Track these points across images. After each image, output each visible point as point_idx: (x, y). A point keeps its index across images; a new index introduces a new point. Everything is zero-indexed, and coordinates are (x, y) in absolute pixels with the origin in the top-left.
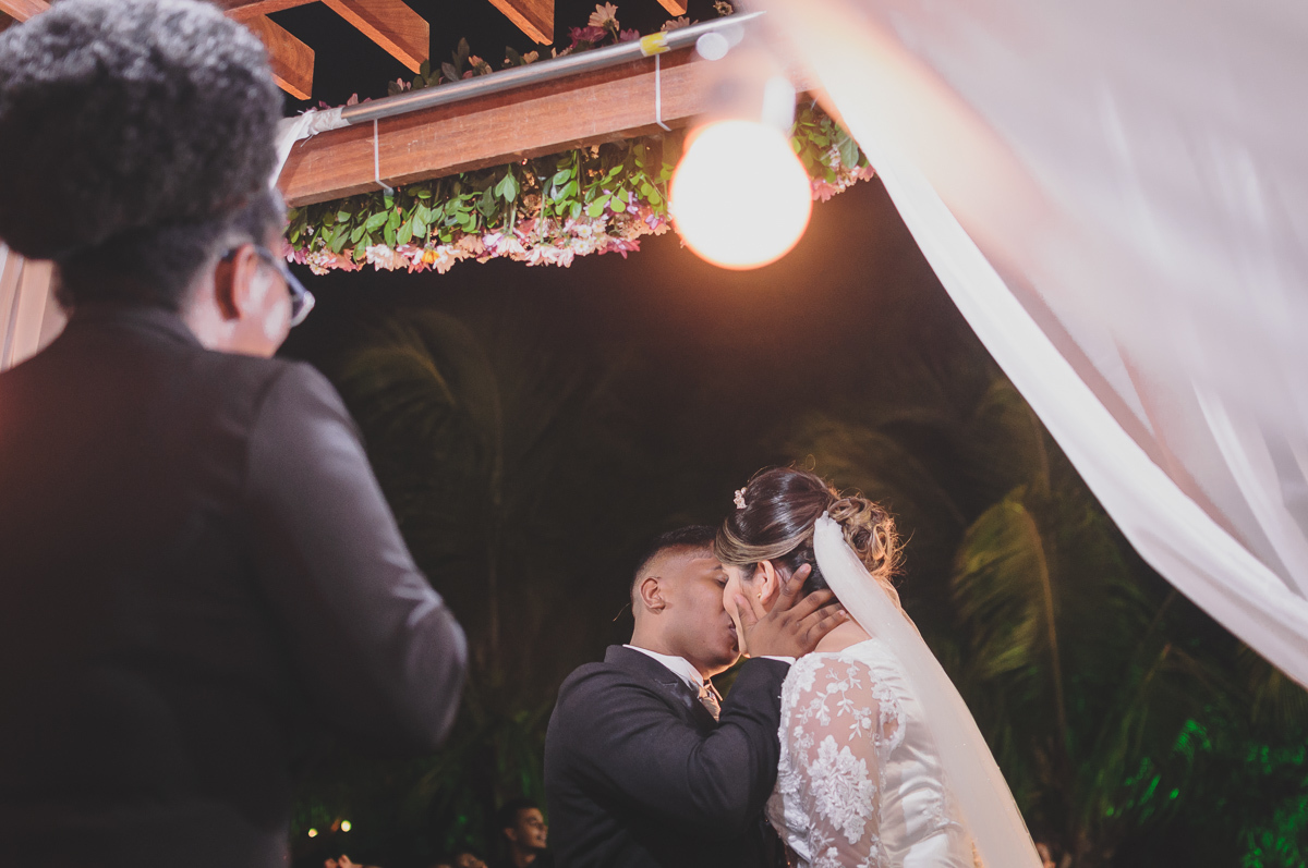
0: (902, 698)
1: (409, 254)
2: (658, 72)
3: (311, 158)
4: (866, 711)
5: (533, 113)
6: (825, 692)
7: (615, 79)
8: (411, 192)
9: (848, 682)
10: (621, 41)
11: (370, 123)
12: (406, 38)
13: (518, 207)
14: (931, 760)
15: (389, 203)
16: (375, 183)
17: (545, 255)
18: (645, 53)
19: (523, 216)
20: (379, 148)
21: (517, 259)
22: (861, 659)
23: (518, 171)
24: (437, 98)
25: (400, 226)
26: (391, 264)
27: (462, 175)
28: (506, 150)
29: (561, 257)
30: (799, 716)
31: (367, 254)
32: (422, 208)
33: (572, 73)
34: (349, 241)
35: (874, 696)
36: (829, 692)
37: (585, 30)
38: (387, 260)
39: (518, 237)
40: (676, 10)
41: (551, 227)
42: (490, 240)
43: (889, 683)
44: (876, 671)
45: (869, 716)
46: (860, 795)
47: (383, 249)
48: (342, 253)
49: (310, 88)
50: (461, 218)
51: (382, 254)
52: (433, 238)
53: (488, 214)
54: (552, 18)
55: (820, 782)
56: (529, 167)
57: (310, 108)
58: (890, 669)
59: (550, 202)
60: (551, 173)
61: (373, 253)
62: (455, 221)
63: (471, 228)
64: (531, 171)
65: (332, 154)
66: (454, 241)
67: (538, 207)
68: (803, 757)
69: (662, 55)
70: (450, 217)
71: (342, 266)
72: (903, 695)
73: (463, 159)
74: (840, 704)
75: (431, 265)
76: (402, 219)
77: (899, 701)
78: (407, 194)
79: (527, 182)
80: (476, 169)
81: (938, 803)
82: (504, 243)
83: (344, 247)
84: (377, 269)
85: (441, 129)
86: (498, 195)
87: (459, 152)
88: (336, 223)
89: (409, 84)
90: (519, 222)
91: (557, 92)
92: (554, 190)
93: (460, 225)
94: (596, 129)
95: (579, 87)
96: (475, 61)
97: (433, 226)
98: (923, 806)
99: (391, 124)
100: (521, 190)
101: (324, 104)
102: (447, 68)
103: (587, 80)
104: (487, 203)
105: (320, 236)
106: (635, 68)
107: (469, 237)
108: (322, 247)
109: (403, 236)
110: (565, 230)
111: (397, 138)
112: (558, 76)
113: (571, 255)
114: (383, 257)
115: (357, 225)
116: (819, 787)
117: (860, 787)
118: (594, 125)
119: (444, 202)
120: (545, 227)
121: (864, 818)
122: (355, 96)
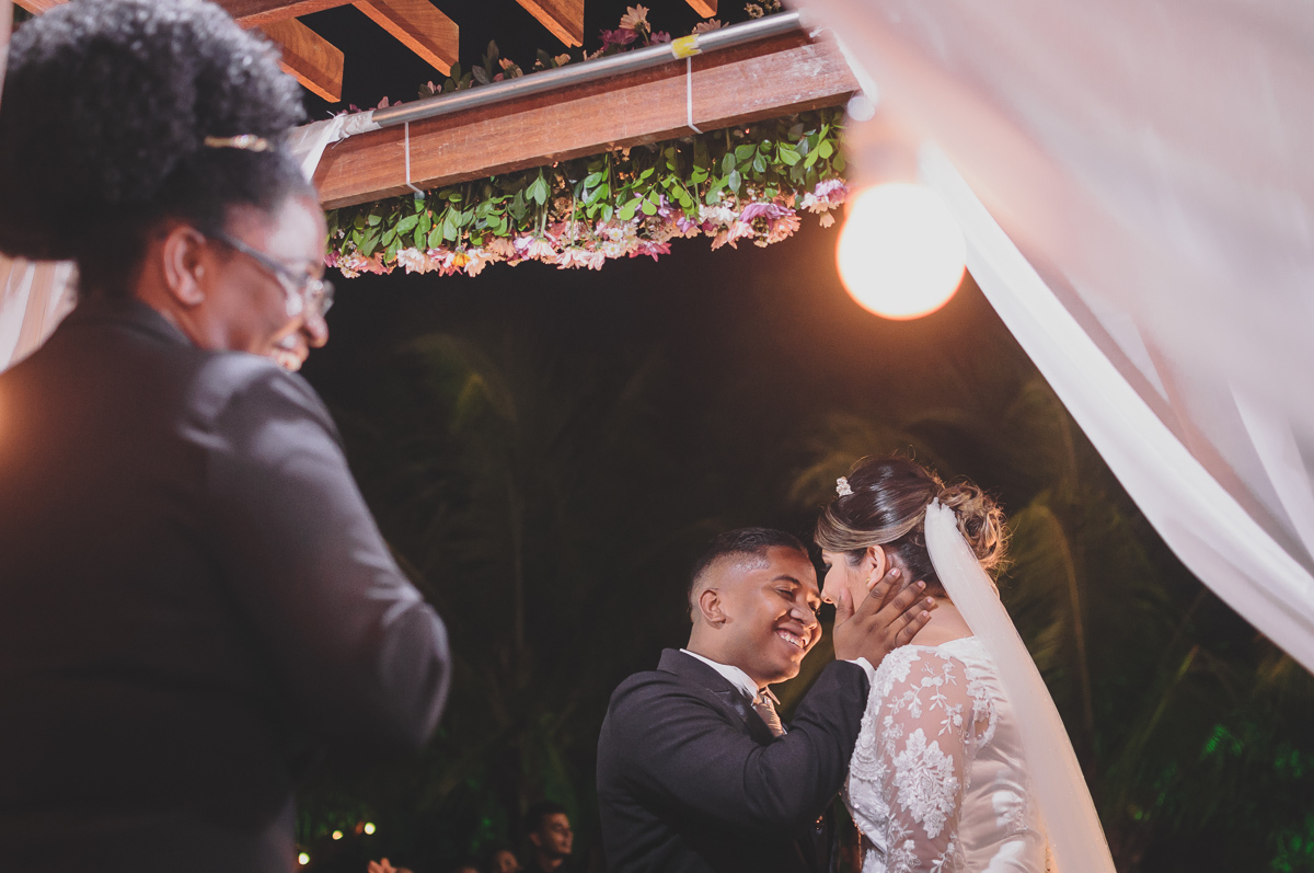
0: (997, 699)
1: (440, 257)
2: (689, 75)
3: (343, 160)
4: (959, 707)
5: (563, 116)
6: (919, 685)
7: (645, 81)
8: (442, 195)
9: (943, 677)
10: (652, 44)
11: (400, 127)
12: (435, 40)
13: (549, 210)
14: (1016, 763)
15: (419, 206)
16: (406, 186)
17: (576, 259)
18: (677, 56)
19: (553, 219)
20: (410, 151)
21: (548, 262)
22: (958, 657)
23: (549, 174)
24: (468, 101)
25: (431, 229)
26: (422, 267)
27: (493, 178)
28: (537, 153)
29: (592, 261)
30: (891, 706)
31: (398, 257)
32: (453, 212)
33: (602, 76)
34: (380, 244)
35: (968, 693)
36: (924, 685)
37: (616, 32)
38: (419, 263)
39: (549, 240)
40: (706, 11)
41: (581, 230)
42: (521, 243)
43: (984, 683)
44: (971, 669)
45: (961, 714)
46: (945, 791)
47: (414, 253)
48: (372, 256)
49: (339, 91)
50: (492, 222)
51: (413, 257)
52: (463, 241)
53: (519, 218)
54: (582, 20)
55: (905, 773)
56: (560, 170)
57: (341, 112)
58: (985, 669)
59: (581, 205)
60: (582, 176)
61: (404, 256)
62: (486, 224)
63: (502, 231)
64: (562, 174)
65: (363, 157)
66: (485, 244)
67: (568, 210)
68: (890, 747)
69: (694, 58)
70: (481, 220)
71: (373, 269)
72: (997, 695)
73: (494, 162)
74: (933, 698)
75: (462, 269)
76: (433, 223)
77: (994, 701)
78: (437, 198)
79: (558, 185)
80: (506, 172)
81: (1020, 808)
82: (535, 247)
83: (374, 250)
84: (408, 272)
85: (472, 133)
86: (529, 197)
87: (489, 155)
88: (367, 227)
89: (439, 87)
90: (550, 225)
91: (589, 95)
92: (585, 193)
93: (492, 229)
94: (627, 132)
95: (610, 90)
96: (505, 63)
97: (464, 229)
98: (1005, 809)
99: (423, 127)
100: (552, 192)
101: (355, 107)
102: (477, 71)
103: (618, 83)
104: (518, 206)
105: (351, 239)
106: (666, 70)
107: (500, 240)
108: (353, 250)
109: (434, 240)
110: (596, 233)
111: (429, 141)
112: (589, 79)
113: (602, 259)
114: (413, 260)
115: (387, 229)
116: (904, 778)
117: (944, 783)
118: (625, 128)
119: (475, 206)
120: (576, 230)
121: (946, 814)
122: (386, 99)
